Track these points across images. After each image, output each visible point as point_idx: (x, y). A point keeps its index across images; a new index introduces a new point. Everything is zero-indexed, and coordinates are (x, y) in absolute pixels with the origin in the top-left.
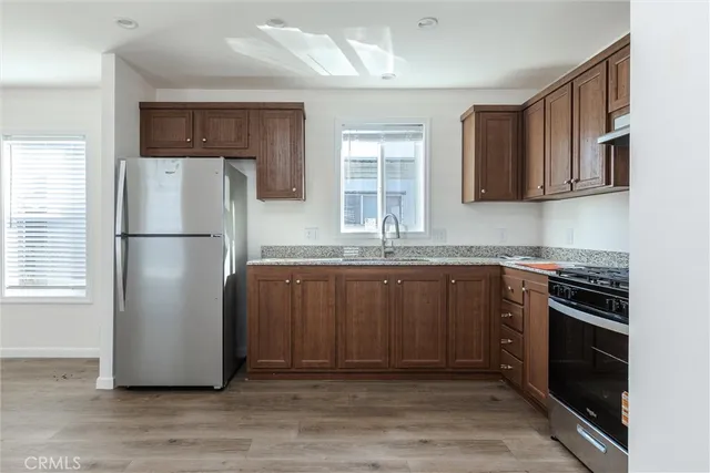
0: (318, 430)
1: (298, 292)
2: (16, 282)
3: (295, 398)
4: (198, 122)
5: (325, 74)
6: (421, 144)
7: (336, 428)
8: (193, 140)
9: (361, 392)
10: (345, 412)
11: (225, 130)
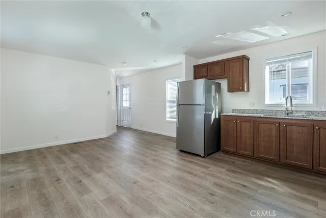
0: (234, 172)
1: (239, 126)
2: (169, 116)
3: (233, 162)
4: (209, 69)
5: (253, 42)
6: (311, 60)
7: (240, 173)
8: (207, 75)
9: (262, 168)
10: (249, 171)
11: (217, 70)
